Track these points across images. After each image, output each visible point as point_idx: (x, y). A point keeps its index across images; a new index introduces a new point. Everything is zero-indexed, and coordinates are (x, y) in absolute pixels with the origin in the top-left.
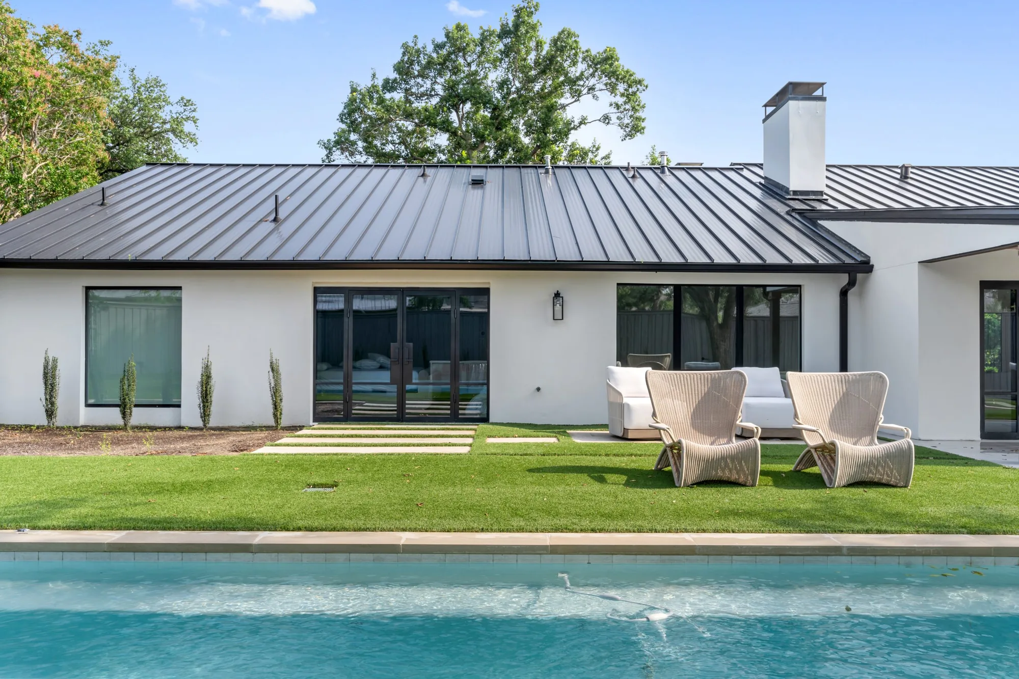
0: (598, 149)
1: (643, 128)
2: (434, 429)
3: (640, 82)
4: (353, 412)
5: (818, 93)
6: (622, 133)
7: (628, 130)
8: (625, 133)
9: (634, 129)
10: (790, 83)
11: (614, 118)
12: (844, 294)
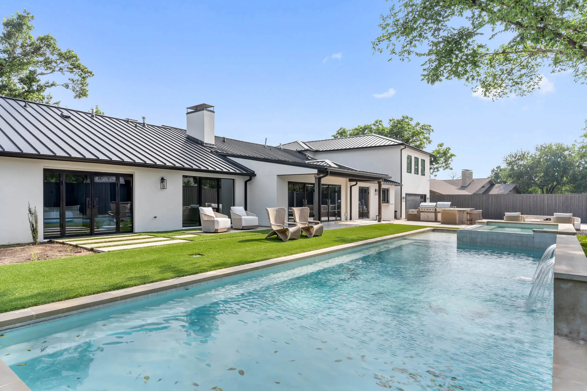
0: (51, 98)
1: (87, 95)
2: (129, 236)
3: (91, 73)
4: (66, 232)
5: (211, 109)
6: (74, 94)
7: (78, 93)
8: (75, 95)
9: (82, 94)
10: (204, 104)
11: (70, 86)
12: (246, 183)
